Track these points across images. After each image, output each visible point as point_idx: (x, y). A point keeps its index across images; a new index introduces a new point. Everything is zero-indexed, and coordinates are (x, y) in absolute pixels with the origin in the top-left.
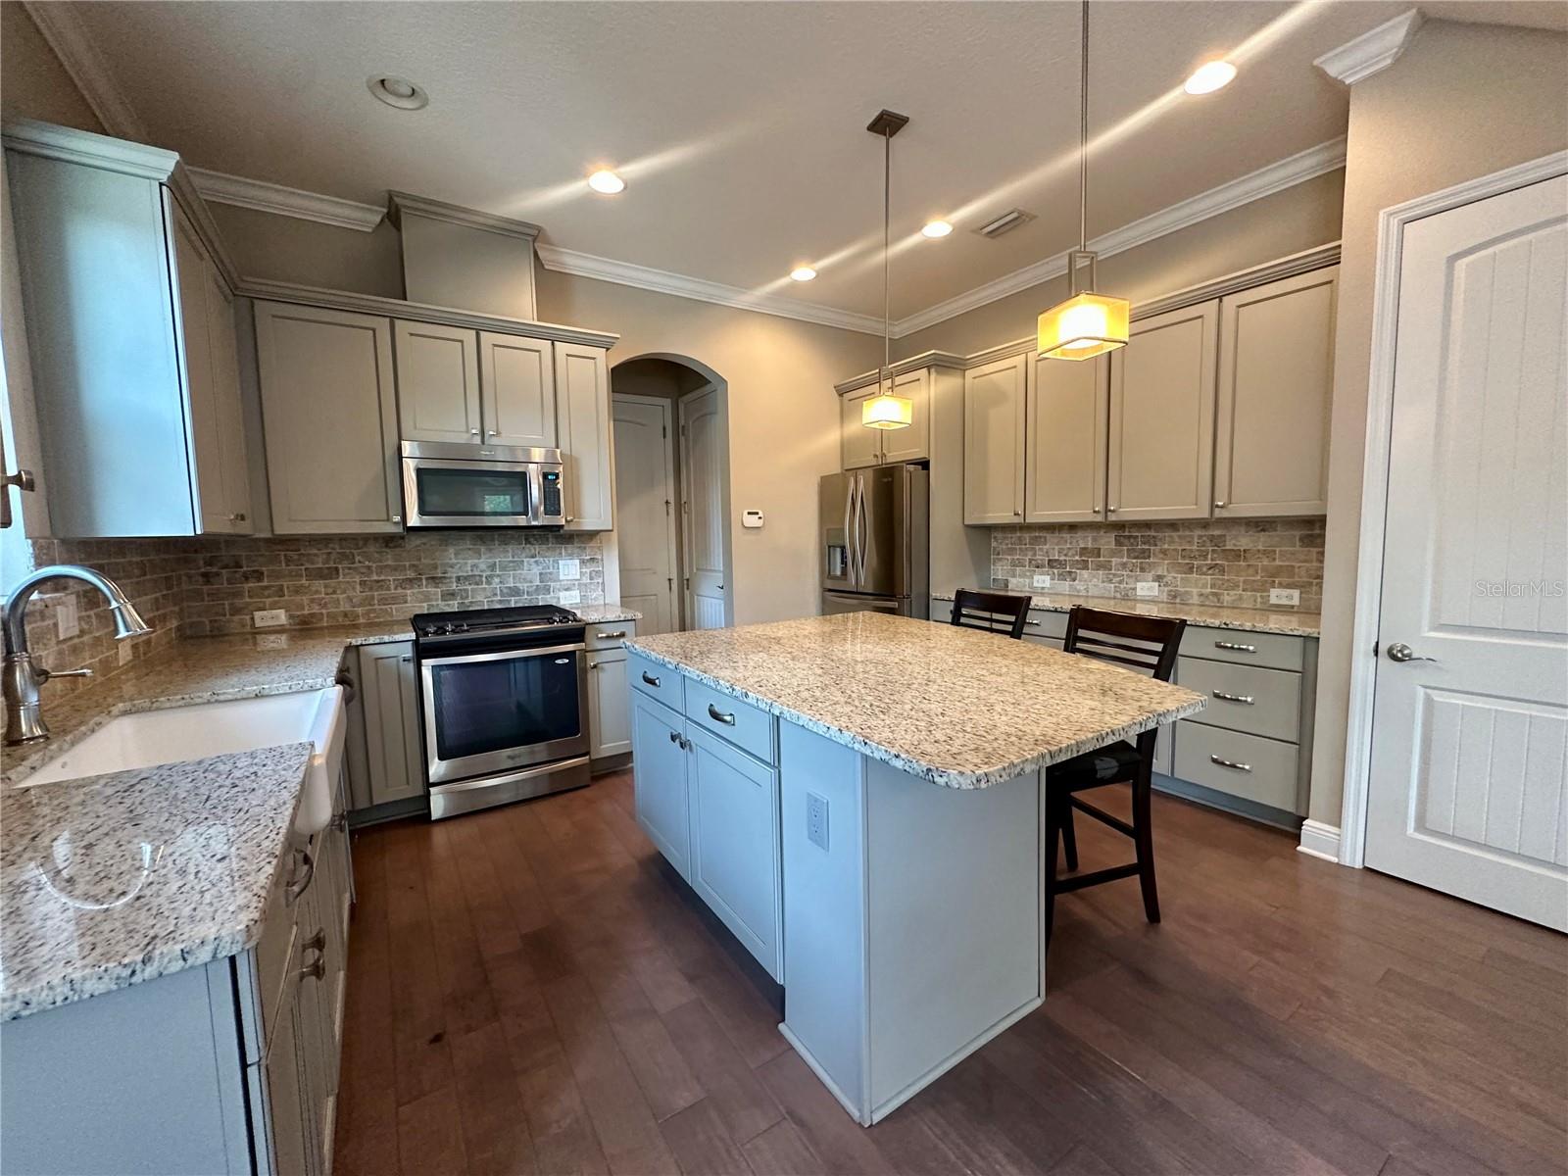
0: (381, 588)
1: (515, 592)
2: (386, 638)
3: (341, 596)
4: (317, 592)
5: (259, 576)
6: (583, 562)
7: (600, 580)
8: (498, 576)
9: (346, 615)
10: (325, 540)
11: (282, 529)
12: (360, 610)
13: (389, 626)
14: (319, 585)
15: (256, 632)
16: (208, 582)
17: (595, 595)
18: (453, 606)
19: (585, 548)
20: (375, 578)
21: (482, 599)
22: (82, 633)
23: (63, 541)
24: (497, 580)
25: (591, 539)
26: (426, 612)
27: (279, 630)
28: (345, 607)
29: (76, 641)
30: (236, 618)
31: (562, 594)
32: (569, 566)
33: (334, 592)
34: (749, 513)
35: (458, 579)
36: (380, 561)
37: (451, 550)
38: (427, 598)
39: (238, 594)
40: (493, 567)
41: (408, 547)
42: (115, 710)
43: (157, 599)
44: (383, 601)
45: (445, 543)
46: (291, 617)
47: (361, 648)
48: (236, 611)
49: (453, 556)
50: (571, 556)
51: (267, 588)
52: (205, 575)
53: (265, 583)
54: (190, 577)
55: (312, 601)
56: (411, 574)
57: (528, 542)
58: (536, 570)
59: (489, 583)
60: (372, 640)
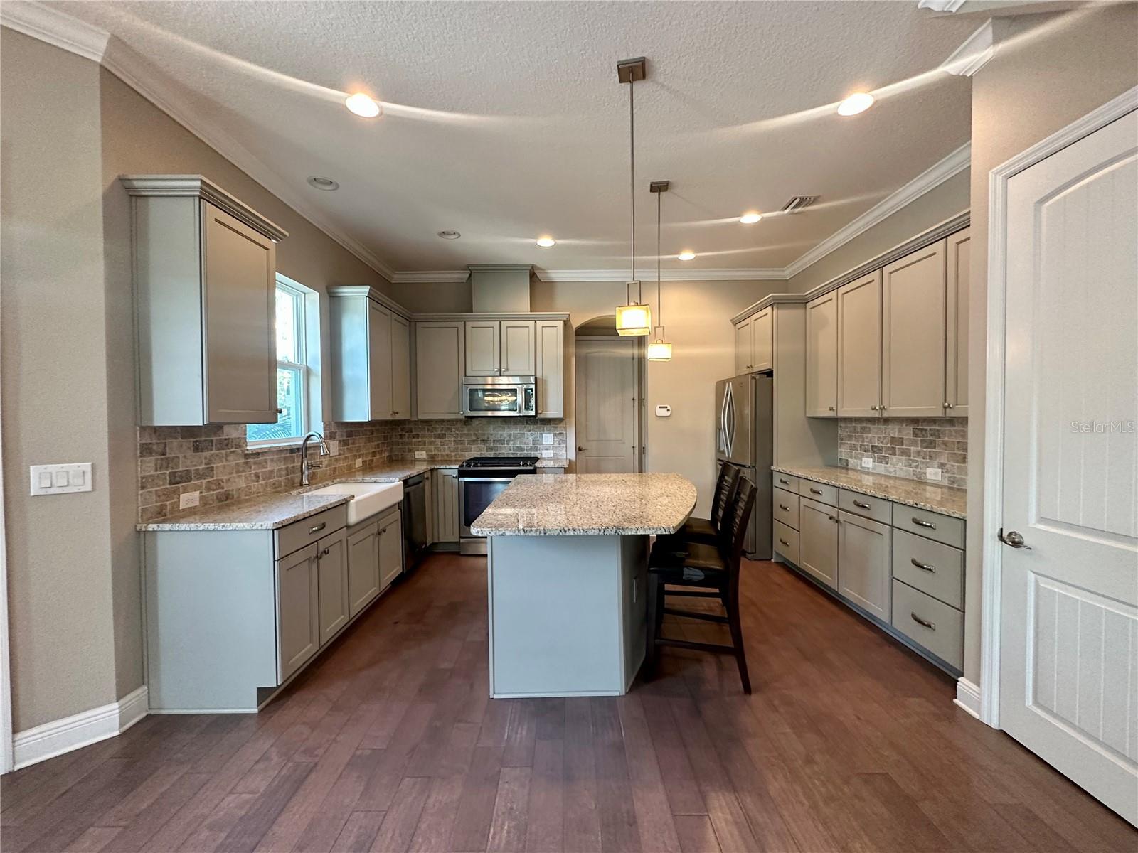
0: (461, 444)
1: (520, 449)
2: (448, 467)
3: (446, 447)
4: (437, 444)
5: (417, 436)
6: (555, 435)
7: (565, 445)
8: (512, 441)
9: (447, 455)
10: (442, 421)
11: (421, 417)
12: (453, 454)
13: (455, 462)
14: (438, 441)
15: (416, 460)
16: (401, 438)
17: (562, 453)
18: (491, 455)
19: (557, 427)
20: (459, 439)
21: (505, 452)
22: (340, 454)
23: (336, 423)
24: (512, 443)
25: (560, 423)
26: (479, 456)
27: (424, 460)
28: (447, 452)
29: (337, 457)
30: (410, 454)
31: (544, 452)
32: (548, 438)
33: (444, 445)
34: (660, 407)
35: (494, 441)
36: (462, 431)
37: (492, 427)
38: (480, 450)
39: (410, 444)
40: (510, 436)
41: (473, 425)
42: (335, 481)
43: (378, 444)
44: (462, 450)
45: (489, 423)
46: (428, 455)
47: (439, 470)
48: (410, 451)
49: (492, 430)
50: (549, 431)
51: (419, 441)
52: (401, 435)
53: (420, 440)
54: (396, 436)
55: (435, 448)
56: (474, 438)
57: (527, 423)
58: (531, 438)
59: (508, 444)
60: (442, 467)
